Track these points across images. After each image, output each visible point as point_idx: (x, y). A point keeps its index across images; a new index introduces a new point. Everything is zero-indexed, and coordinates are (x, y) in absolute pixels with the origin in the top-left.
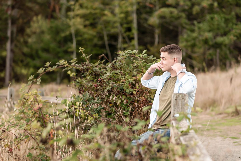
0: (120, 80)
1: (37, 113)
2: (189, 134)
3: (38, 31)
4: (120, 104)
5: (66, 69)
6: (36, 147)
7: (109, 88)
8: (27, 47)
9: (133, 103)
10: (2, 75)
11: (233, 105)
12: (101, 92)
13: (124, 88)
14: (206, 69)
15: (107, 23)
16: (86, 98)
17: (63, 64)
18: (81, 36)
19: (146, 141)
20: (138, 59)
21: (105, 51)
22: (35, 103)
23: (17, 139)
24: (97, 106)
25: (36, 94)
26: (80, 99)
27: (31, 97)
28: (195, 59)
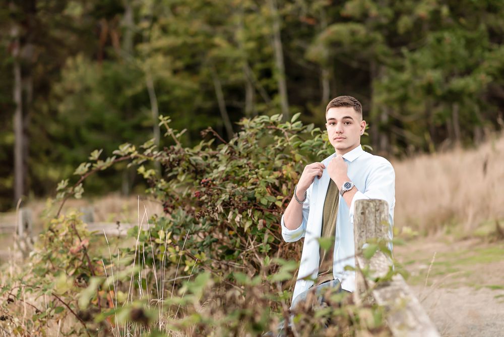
0: (248, 178)
1: (79, 259)
2: (392, 283)
3: (78, 87)
4: (251, 229)
5: (134, 162)
6: (80, 331)
7: (224, 197)
8: (57, 121)
9: (278, 227)
10: (8, 183)
11: (491, 219)
12: (210, 208)
13: (258, 196)
14: (432, 146)
15: (220, 63)
16: (179, 221)
17: (127, 153)
18: (168, 92)
19: (303, 304)
20: (282, 132)
21: (219, 122)
22: (74, 237)
23: (38, 315)
24: (203, 237)
25: (74, 220)
26: (166, 224)
27: (64, 225)
28: (408, 127)
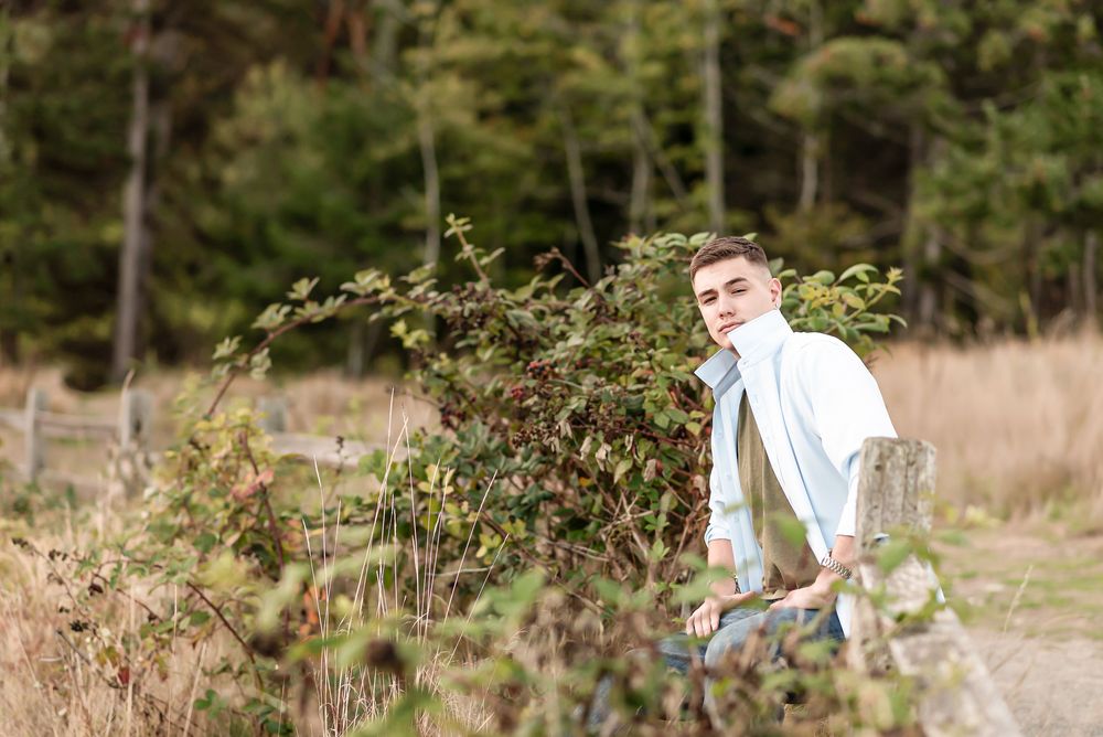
0: (630, 367)
1: (250, 513)
2: (933, 627)
3: (268, 132)
4: (627, 478)
5: (385, 311)
6: (240, 668)
7: (576, 403)
8: (218, 203)
9: (688, 478)
10: (101, 329)
12: (542, 424)
13: (648, 407)
14: (1032, 324)
15: (583, 103)
16: (472, 446)
17: (370, 289)
18: (464, 159)
19: (735, 657)
21: (570, 233)
22: (243, 463)
23: (153, 625)
24: (521, 487)
25: (246, 426)
26: (444, 451)
27: (223, 435)
28: (984, 276)
